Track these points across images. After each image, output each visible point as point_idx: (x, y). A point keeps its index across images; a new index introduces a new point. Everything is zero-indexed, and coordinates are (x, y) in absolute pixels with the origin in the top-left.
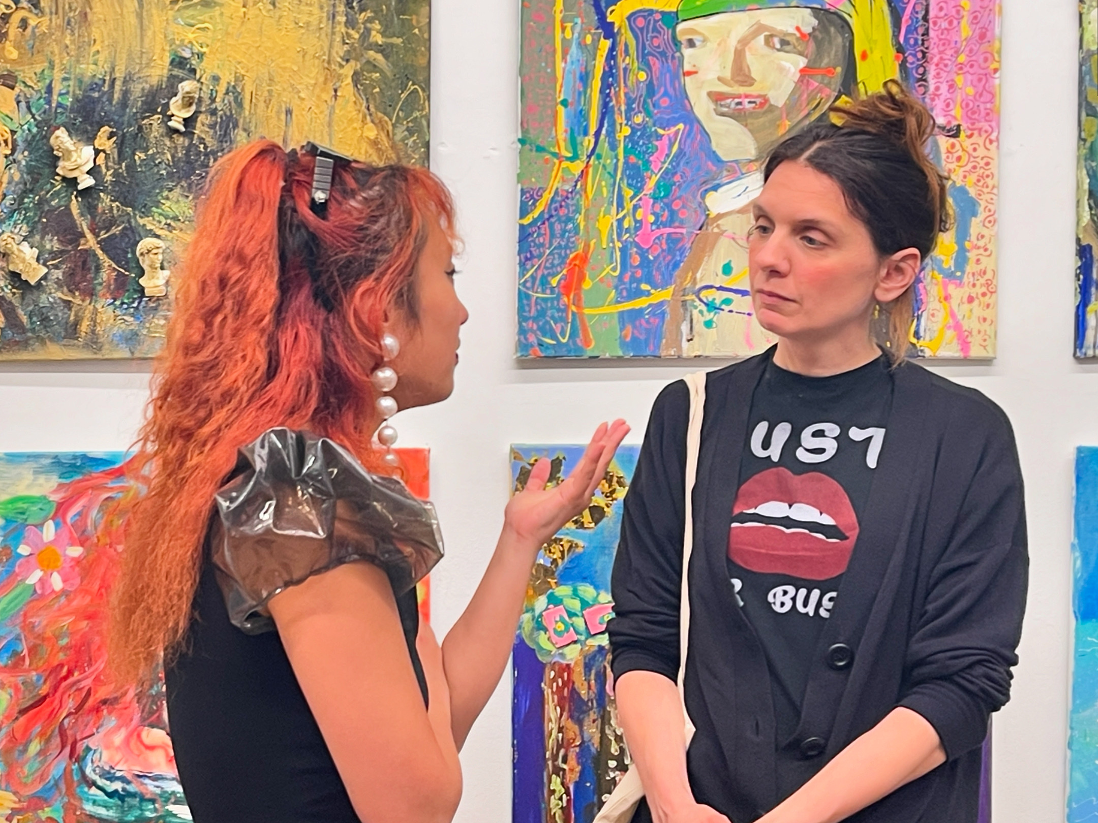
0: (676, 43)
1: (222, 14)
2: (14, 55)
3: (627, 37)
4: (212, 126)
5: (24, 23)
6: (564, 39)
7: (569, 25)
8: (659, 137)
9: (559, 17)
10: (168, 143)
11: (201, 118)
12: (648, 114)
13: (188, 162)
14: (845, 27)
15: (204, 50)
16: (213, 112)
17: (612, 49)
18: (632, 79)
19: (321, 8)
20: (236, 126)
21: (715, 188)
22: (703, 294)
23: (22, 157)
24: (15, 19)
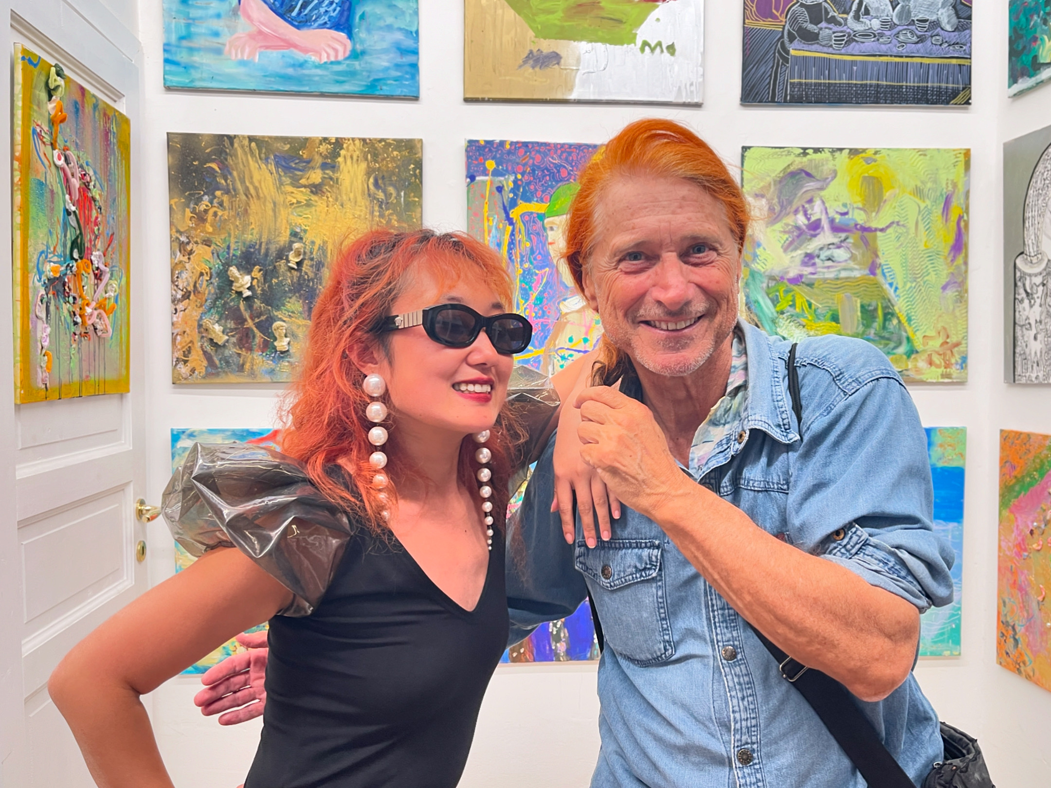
0: (544, 229)
1: (316, 211)
2: (211, 230)
3: (520, 225)
4: (312, 266)
5: (215, 214)
6: (489, 226)
7: (491, 219)
8: (536, 274)
9: (486, 214)
10: (289, 274)
11: (306, 262)
12: (531, 263)
13: (299, 284)
15: (307, 228)
16: (312, 259)
17: (513, 230)
18: (522, 245)
19: (366, 208)
20: (323, 266)
21: (565, 300)
22: (559, 352)
23: (215, 281)
24: (211, 212)
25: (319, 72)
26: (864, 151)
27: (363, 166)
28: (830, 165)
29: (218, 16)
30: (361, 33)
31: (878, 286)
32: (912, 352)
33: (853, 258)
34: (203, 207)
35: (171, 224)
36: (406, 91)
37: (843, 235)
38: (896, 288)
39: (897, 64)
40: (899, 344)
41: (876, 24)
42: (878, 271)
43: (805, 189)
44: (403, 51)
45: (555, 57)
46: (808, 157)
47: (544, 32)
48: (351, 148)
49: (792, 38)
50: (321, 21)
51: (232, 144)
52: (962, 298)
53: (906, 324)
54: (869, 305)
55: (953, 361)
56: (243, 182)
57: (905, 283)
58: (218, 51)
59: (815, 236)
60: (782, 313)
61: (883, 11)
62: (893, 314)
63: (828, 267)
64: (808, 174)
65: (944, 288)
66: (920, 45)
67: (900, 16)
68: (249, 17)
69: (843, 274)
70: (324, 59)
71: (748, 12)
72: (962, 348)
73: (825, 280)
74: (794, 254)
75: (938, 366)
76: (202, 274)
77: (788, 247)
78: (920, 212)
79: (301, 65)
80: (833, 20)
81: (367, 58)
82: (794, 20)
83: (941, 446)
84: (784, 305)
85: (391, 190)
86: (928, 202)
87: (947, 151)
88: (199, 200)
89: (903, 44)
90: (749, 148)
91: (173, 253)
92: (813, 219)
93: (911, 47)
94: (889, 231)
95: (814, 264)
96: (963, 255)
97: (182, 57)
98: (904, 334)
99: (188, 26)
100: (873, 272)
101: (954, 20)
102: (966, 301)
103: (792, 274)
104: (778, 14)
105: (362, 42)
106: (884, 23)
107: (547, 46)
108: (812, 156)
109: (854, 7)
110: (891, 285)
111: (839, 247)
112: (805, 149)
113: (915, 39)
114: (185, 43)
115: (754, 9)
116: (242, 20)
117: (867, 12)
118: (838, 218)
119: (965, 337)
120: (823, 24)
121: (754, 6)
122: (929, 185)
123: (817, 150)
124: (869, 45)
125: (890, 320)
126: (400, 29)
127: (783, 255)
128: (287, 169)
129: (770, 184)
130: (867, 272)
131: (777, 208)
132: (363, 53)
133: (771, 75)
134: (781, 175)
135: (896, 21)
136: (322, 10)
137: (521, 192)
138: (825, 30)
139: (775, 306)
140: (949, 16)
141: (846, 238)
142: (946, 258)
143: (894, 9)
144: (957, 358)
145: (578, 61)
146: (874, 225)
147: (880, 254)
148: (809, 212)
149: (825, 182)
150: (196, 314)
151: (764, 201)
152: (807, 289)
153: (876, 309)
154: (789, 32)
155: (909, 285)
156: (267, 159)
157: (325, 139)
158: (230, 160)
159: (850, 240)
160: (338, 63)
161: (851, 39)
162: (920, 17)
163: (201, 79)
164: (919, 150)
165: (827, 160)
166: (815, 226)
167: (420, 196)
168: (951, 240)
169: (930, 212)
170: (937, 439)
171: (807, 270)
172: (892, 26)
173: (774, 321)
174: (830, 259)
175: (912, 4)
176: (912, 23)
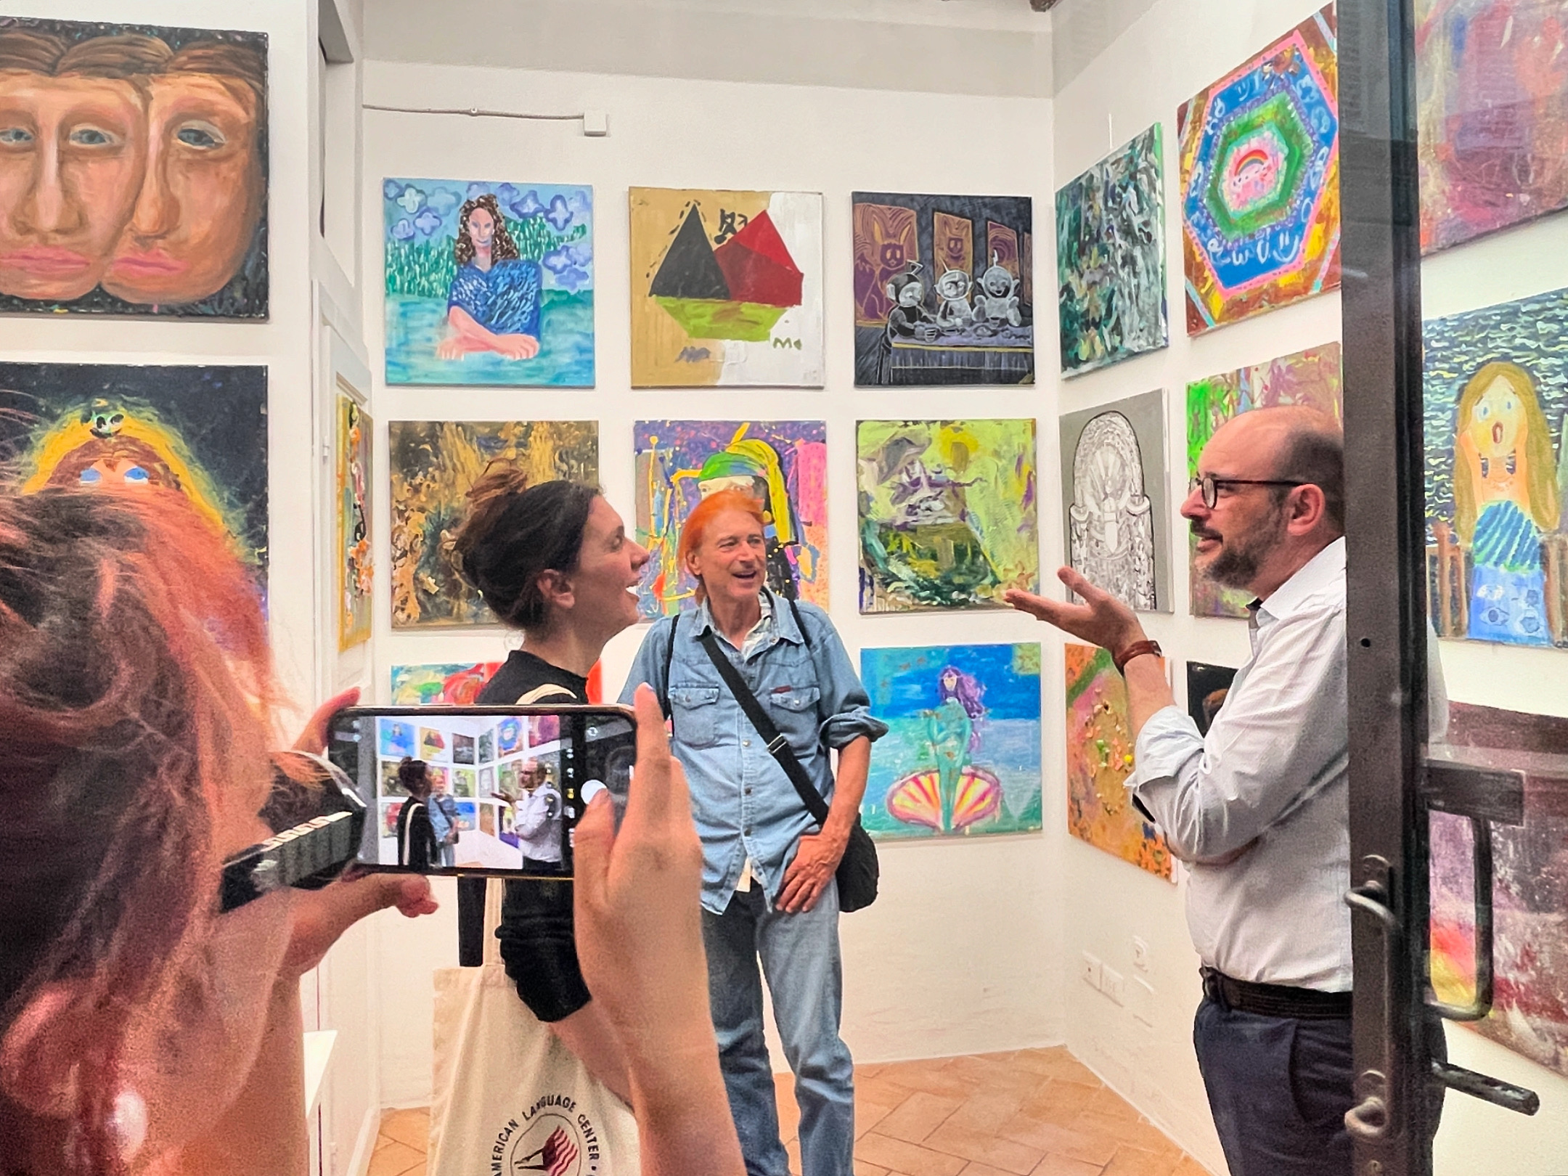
0: (698, 489)
2: (424, 499)
5: (428, 486)
14: (766, 483)
23: (428, 541)
24: (425, 485)
25: (513, 368)
26: (953, 422)
27: (551, 443)
28: (926, 434)
29: (431, 325)
30: (547, 337)
31: (967, 530)
32: (996, 582)
33: (946, 507)
34: (417, 481)
35: (392, 496)
36: (584, 383)
37: (938, 490)
39: (976, 353)
40: (985, 576)
41: (959, 321)
42: (967, 518)
43: (906, 454)
44: (582, 350)
45: (705, 353)
47: (696, 332)
48: (541, 429)
49: (893, 334)
50: (514, 328)
51: (442, 429)
52: (1034, 537)
53: (990, 560)
54: (961, 545)
56: (451, 460)
58: (430, 354)
59: (916, 491)
60: (892, 553)
61: (965, 311)
62: (980, 553)
63: (927, 516)
64: (910, 442)
65: (1019, 530)
66: (994, 338)
67: (977, 315)
68: (456, 326)
69: (939, 521)
70: (518, 358)
71: (858, 314)
72: (1035, 577)
73: (925, 526)
74: (900, 506)
76: (417, 536)
77: (896, 500)
78: (998, 469)
79: (499, 363)
80: (925, 319)
81: (552, 356)
82: (894, 320)
83: (1021, 657)
84: (893, 547)
85: (573, 462)
86: (1004, 462)
87: (1017, 421)
88: (414, 476)
89: (980, 337)
90: (862, 421)
91: (393, 520)
92: (915, 477)
93: (985, 340)
94: (975, 485)
95: (916, 514)
96: (1033, 503)
97: (402, 359)
98: (989, 568)
99: (406, 334)
100: (964, 520)
101: (1020, 318)
102: (1038, 541)
103: (898, 523)
105: (549, 343)
106: (964, 321)
107: (699, 344)
108: (912, 427)
109: (942, 308)
111: (935, 499)
113: (989, 333)
114: (403, 348)
115: (863, 312)
116: (450, 328)
117: (951, 313)
118: (934, 476)
119: (1037, 569)
120: (918, 323)
121: (863, 309)
122: (1005, 448)
123: (915, 423)
124: (955, 338)
125: (978, 557)
126: (579, 333)
127: (891, 507)
128: (488, 448)
130: (958, 519)
131: (886, 470)
132: (549, 352)
133: (877, 363)
134: (888, 443)
135: (974, 319)
136: (516, 318)
137: (680, 462)
138: (918, 326)
139: (886, 548)
140: (1015, 315)
141: (941, 492)
142: (1020, 506)
143: (972, 310)
145: (724, 355)
146: (962, 481)
148: (911, 472)
149: (923, 448)
150: (412, 569)
151: (875, 464)
152: (911, 534)
153: (966, 549)
154: (891, 329)
155: (991, 529)
156: (471, 440)
157: (519, 423)
158: (440, 442)
159: (945, 494)
160: (529, 360)
161: (939, 334)
162: (993, 315)
163: (417, 377)
164: (995, 421)
166: (916, 483)
167: (596, 465)
168: (1023, 491)
169: (1006, 470)
170: (1018, 652)
171: (911, 519)
172: (972, 323)
173: (886, 561)
174: (928, 509)
175: (986, 306)
176: (987, 320)
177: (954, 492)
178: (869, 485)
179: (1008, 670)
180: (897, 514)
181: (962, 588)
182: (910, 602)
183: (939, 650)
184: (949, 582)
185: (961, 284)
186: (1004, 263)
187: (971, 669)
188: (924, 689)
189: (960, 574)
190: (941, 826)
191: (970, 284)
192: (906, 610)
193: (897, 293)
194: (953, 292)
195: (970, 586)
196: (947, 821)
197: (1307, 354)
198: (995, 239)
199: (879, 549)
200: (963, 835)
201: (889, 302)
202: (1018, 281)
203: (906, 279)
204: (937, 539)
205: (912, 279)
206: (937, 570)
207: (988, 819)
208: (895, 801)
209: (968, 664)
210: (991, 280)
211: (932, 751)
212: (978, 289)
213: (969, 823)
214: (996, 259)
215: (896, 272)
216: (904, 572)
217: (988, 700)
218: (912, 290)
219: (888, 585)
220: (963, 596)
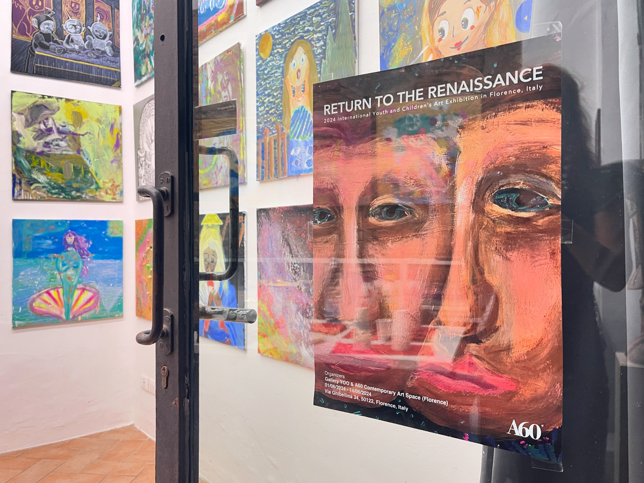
26: (73, 100)
28: (56, 104)
31: (81, 159)
32: (98, 188)
33: (69, 146)
37: (64, 136)
38: (90, 161)
39: (87, 66)
40: (92, 185)
41: (77, 47)
42: (81, 153)
43: (43, 113)
46: (45, 99)
49: (36, 46)
52: (120, 166)
53: (95, 176)
54: (78, 167)
55: (117, 193)
57: (94, 159)
59: (50, 134)
60: (34, 167)
61: (80, 42)
62: (89, 172)
63: (57, 149)
64: (46, 107)
65: (112, 162)
66: (97, 60)
67: (88, 45)
69: (64, 153)
71: (14, 32)
72: (121, 187)
73: (55, 155)
74: (39, 142)
75: (110, 195)
77: (35, 138)
78: (100, 129)
80: (56, 42)
82: (37, 38)
83: (112, 228)
84: (35, 164)
86: (103, 126)
87: (111, 105)
89: (89, 58)
90: (15, 91)
92: (49, 127)
94: (86, 136)
95: (50, 147)
96: (120, 149)
98: (94, 180)
100: (79, 153)
101: (112, 52)
102: (122, 168)
103: (38, 150)
104: (29, 35)
106: (80, 47)
108: (47, 99)
109: (66, 38)
110: (87, 159)
111: (62, 141)
112: (43, 96)
113: (95, 56)
115: (17, 30)
117: (72, 41)
118: (61, 128)
119: (122, 183)
120: (51, 43)
121: (17, 29)
122: (104, 118)
123: (49, 97)
124: (74, 55)
125: (87, 174)
127: (33, 141)
129: (26, 109)
130: (76, 152)
131: (30, 120)
133: (26, 61)
134: (32, 106)
135: (86, 47)
138: (52, 45)
139: (30, 164)
140: (110, 50)
141: (65, 137)
142: (112, 150)
143: (85, 42)
144: (118, 192)
146: (78, 132)
147: (82, 145)
148: (46, 123)
149: (54, 112)
151: (23, 116)
152: (46, 158)
153: (81, 169)
154: (35, 43)
155: (96, 160)
159: (67, 138)
161: (65, 51)
162: (97, 48)
164: (99, 103)
165: (55, 102)
166: (50, 130)
168: (114, 142)
169: (104, 130)
170: (110, 225)
171: (46, 149)
172: (84, 49)
173: (30, 171)
174: (57, 145)
175: (93, 42)
176: (94, 50)
177: (73, 138)
178: (19, 127)
179: (105, 234)
180: (38, 145)
181: (78, 190)
182: (45, 195)
183: (63, 222)
184: (71, 186)
185: (78, 27)
186: (104, 22)
187: (83, 233)
188: (54, 243)
189: (77, 182)
190: (64, 316)
191: (83, 28)
192: (42, 200)
193: (39, 24)
194: (73, 30)
195: (83, 189)
196: (67, 314)
197: (228, 51)
198: (98, 8)
199: (25, 164)
200: (78, 322)
201: (34, 29)
202: (111, 33)
203: (45, 18)
204: (62, 162)
205: (48, 18)
206: (63, 179)
207: (92, 312)
208: (34, 305)
209: (81, 230)
210: (95, 29)
211: (58, 277)
212: (87, 32)
213: (81, 314)
214: (99, 18)
215: (38, 12)
216: (42, 179)
217: (92, 250)
218: (48, 24)
219: (31, 185)
220: (78, 194)
